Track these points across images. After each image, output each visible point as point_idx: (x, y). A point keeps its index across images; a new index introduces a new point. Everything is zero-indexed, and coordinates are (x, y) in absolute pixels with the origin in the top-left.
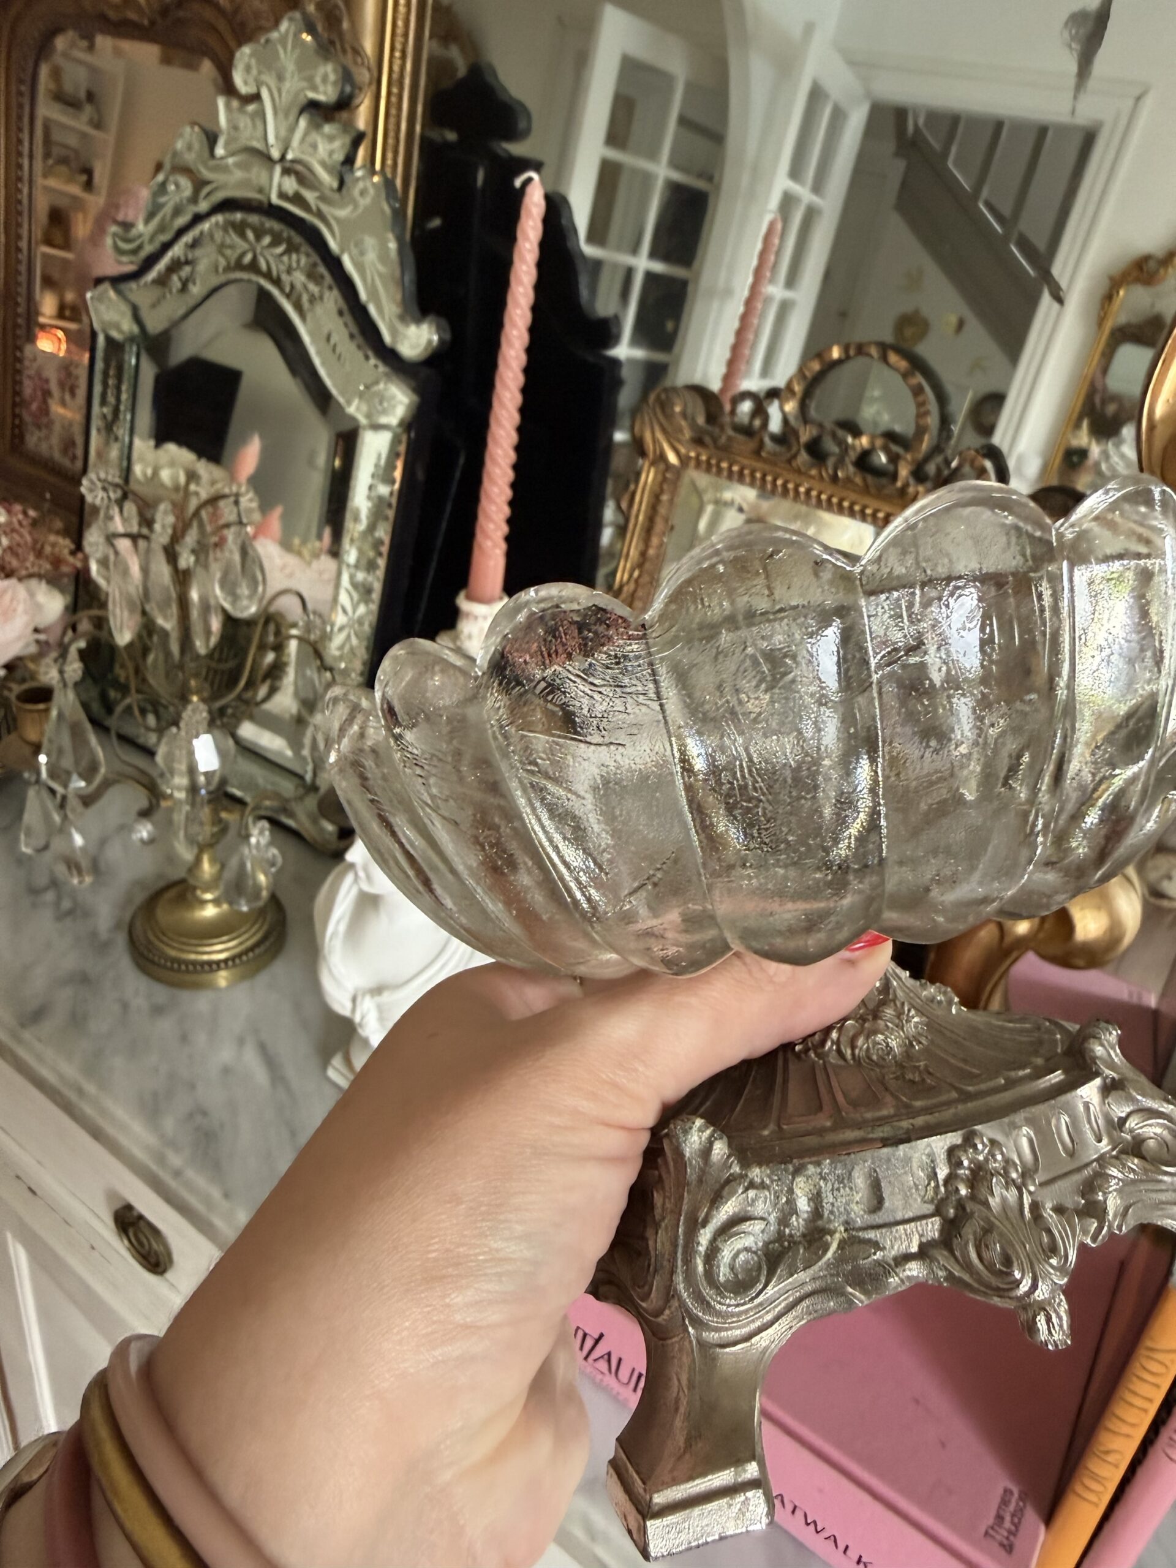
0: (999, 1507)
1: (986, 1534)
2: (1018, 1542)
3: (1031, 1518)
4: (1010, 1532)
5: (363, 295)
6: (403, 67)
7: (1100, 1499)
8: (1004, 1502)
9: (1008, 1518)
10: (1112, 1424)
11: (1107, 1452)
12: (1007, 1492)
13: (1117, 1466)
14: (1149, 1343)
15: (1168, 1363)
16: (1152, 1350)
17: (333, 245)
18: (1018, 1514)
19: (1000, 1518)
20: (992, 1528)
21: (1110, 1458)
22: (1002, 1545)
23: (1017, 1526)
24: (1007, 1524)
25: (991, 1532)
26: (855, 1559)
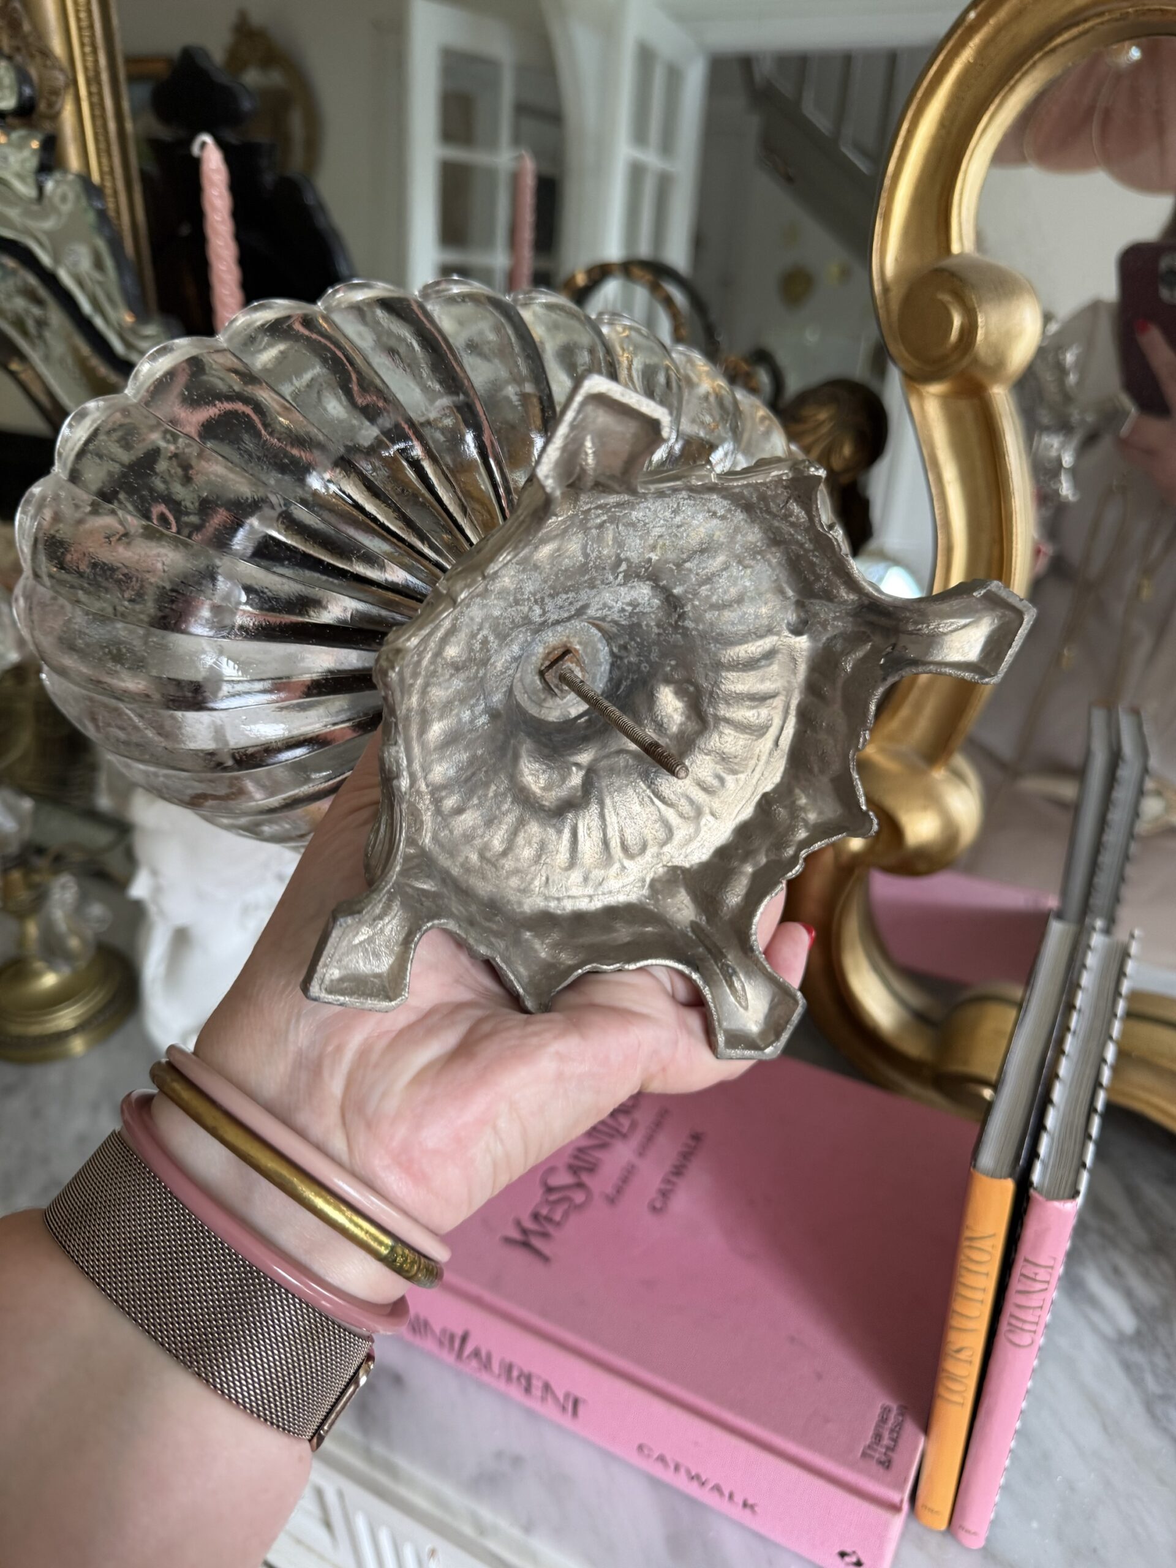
0: (878, 1426)
1: (864, 1454)
2: (896, 1457)
3: (910, 1428)
4: (888, 1448)
5: (86, 307)
6: (96, 62)
7: (964, 1398)
8: (883, 1420)
9: (886, 1435)
10: (955, 1322)
11: (959, 1351)
12: (886, 1410)
13: (971, 1362)
14: (968, 1233)
15: (990, 1249)
16: (971, 1239)
17: (45, 259)
18: (897, 1430)
19: (878, 1436)
20: (869, 1447)
21: (963, 1356)
22: (881, 1463)
23: (895, 1441)
24: (886, 1441)
25: (869, 1452)
26: (741, 1503)
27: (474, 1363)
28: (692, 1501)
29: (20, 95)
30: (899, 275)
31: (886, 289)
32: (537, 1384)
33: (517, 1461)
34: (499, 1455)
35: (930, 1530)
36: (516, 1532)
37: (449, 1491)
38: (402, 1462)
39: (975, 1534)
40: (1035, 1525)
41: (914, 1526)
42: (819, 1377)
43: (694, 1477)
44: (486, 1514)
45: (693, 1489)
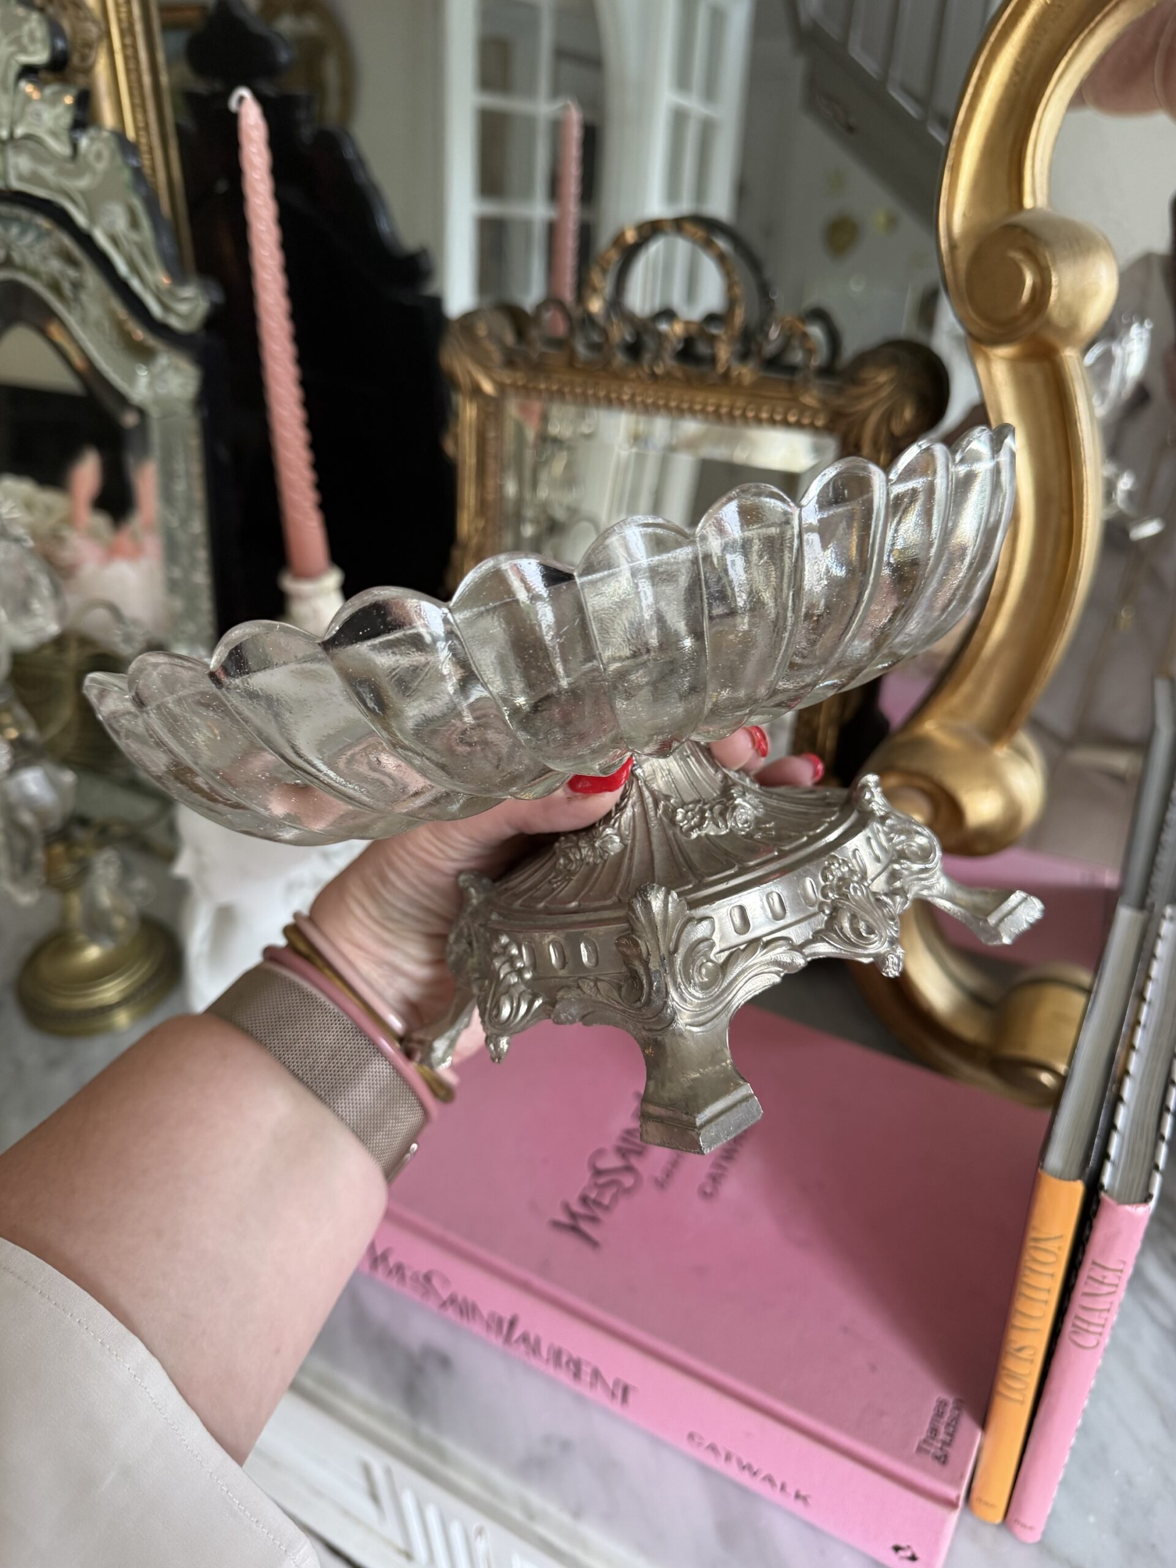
0: (933, 1420)
1: (920, 1449)
2: (952, 1452)
3: (967, 1423)
4: (944, 1443)
5: (122, 268)
7: (1024, 1396)
8: (939, 1414)
9: (942, 1429)
10: (1018, 1321)
11: (1020, 1349)
12: (942, 1404)
13: (1032, 1361)
14: (1033, 1234)
15: (1056, 1251)
16: (1036, 1240)
17: (81, 219)
18: (954, 1424)
19: (934, 1431)
20: (925, 1441)
21: (1024, 1354)
22: (937, 1458)
23: (952, 1435)
24: (942, 1436)
25: (925, 1446)
26: (793, 1494)
27: (523, 1347)
28: (744, 1491)
29: (53, 49)
30: (967, 233)
31: (953, 247)
32: (586, 1371)
33: (566, 1446)
34: (548, 1440)
35: (984, 1523)
36: (565, 1518)
37: (498, 1476)
38: (449, 1444)
39: (1031, 1528)
40: (1092, 1519)
41: (968, 1519)
42: (873, 1368)
43: (745, 1467)
44: (535, 1498)
45: (744, 1478)
